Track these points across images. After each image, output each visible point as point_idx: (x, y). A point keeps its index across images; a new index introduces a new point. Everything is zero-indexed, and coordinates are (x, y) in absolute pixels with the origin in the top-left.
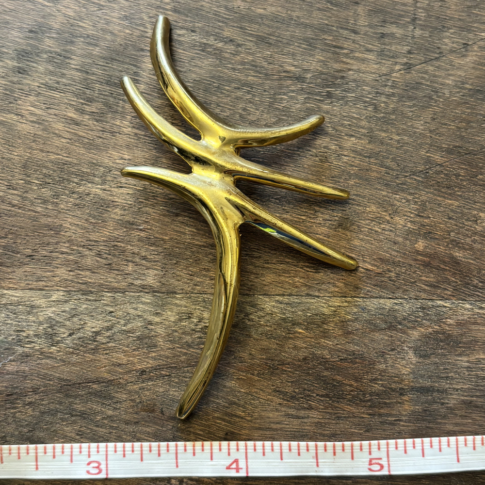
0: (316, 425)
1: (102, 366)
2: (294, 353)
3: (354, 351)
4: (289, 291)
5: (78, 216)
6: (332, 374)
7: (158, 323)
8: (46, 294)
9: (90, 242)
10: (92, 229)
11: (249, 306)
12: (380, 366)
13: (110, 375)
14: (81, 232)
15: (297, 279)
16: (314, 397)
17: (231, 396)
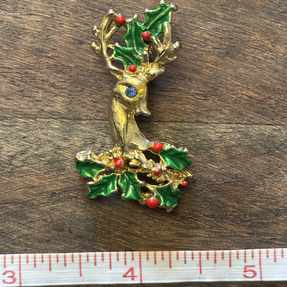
0: (202, 243)
1: (17, 188)
3: (237, 174)
4: (181, 118)
6: (217, 196)
7: (66, 147)
9: (4, 69)
10: (6, 57)
12: (259, 189)
13: (24, 196)
15: (188, 107)
16: (202, 218)
17: (130, 216)
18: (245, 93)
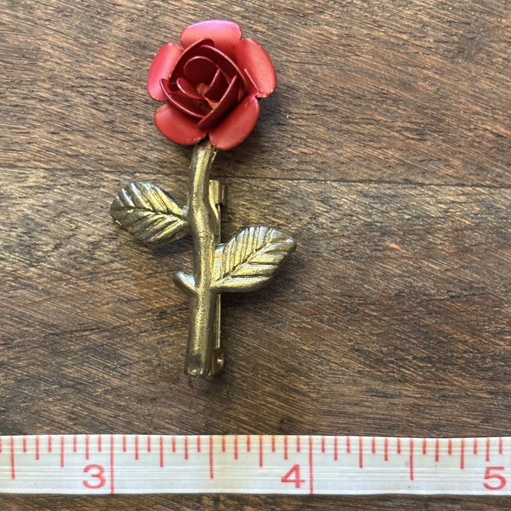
0: (411, 410)
1: (104, 302)
2: (383, 284)
3: (472, 282)
4: (378, 174)
5: (62, 31)
6: (437, 322)
8: (20, 173)
9: (81, 81)
10: (84, 57)
11: (317, 200)
12: (509, 310)
13: (115, 318)
14: (68, 62)
15: (391, 153)
16: (410, 362)
17: (290, 358)
18: (489, 128)
